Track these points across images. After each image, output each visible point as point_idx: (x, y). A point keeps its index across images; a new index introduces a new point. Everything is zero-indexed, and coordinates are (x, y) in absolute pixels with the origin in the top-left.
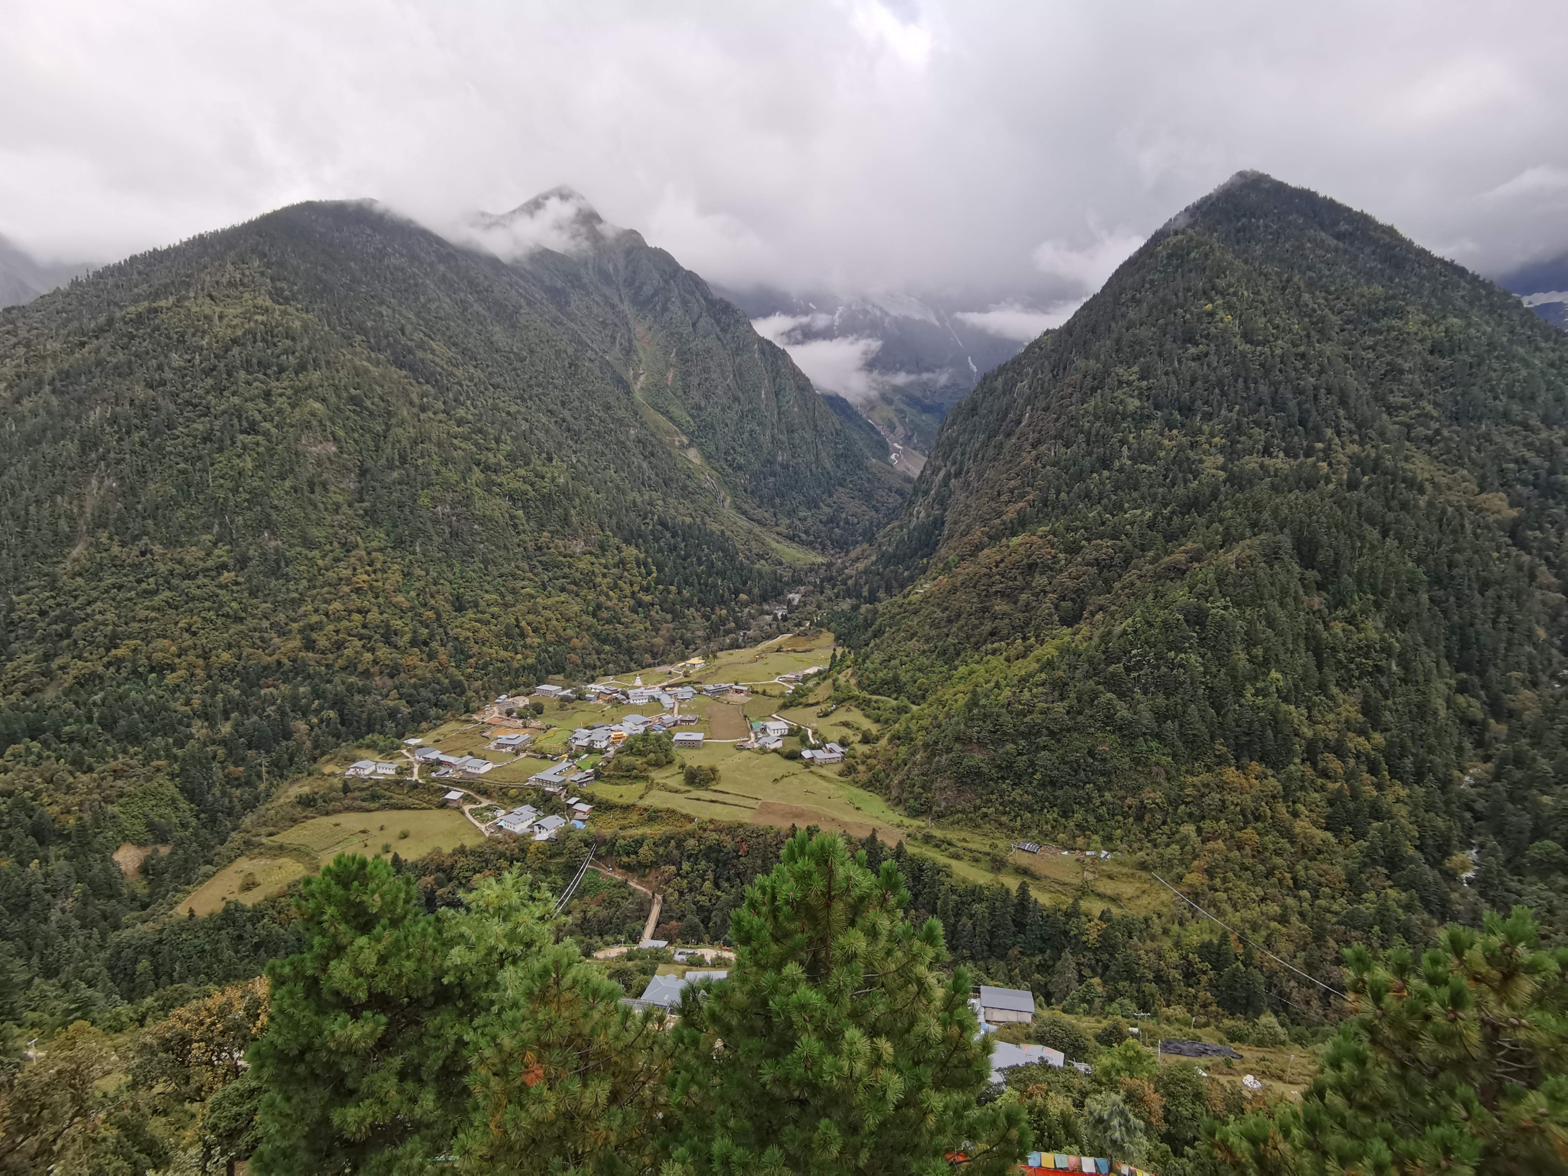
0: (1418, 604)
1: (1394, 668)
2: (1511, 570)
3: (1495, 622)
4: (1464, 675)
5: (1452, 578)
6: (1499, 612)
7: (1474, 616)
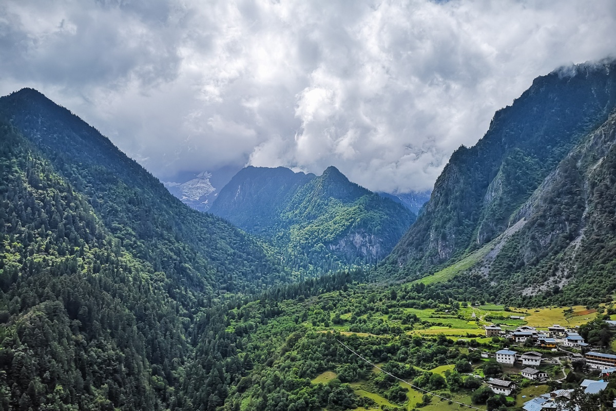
0: (132, 331)
1: (124, 369)
2: (170, 309)
3: (165, 335)
4: (155, 365)
5: (146, 316)
6: (166, 330)
7: (157, 334)
